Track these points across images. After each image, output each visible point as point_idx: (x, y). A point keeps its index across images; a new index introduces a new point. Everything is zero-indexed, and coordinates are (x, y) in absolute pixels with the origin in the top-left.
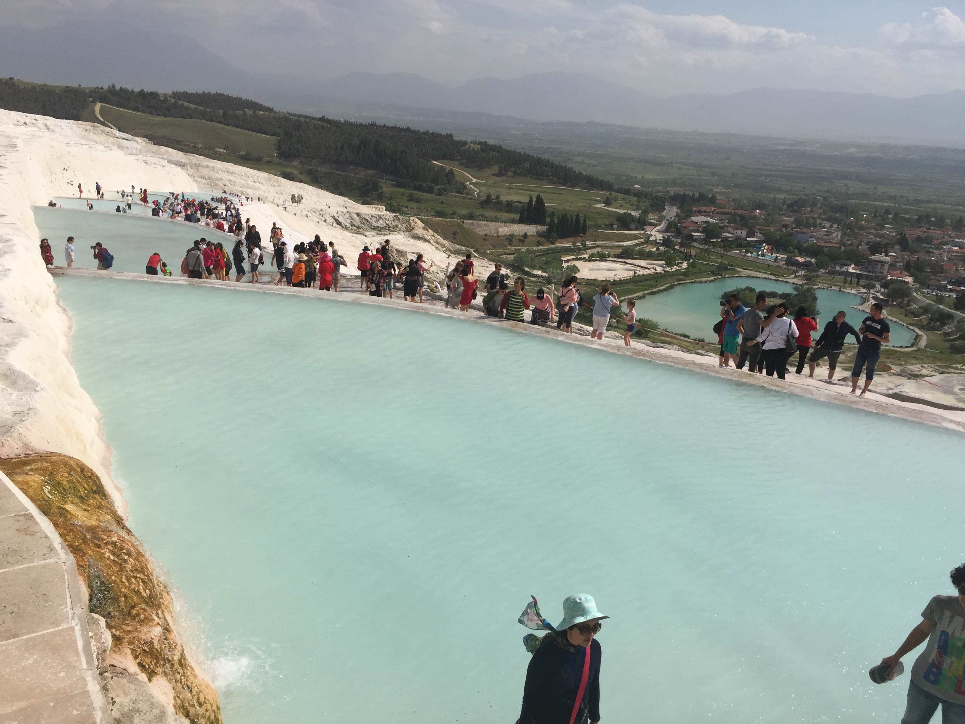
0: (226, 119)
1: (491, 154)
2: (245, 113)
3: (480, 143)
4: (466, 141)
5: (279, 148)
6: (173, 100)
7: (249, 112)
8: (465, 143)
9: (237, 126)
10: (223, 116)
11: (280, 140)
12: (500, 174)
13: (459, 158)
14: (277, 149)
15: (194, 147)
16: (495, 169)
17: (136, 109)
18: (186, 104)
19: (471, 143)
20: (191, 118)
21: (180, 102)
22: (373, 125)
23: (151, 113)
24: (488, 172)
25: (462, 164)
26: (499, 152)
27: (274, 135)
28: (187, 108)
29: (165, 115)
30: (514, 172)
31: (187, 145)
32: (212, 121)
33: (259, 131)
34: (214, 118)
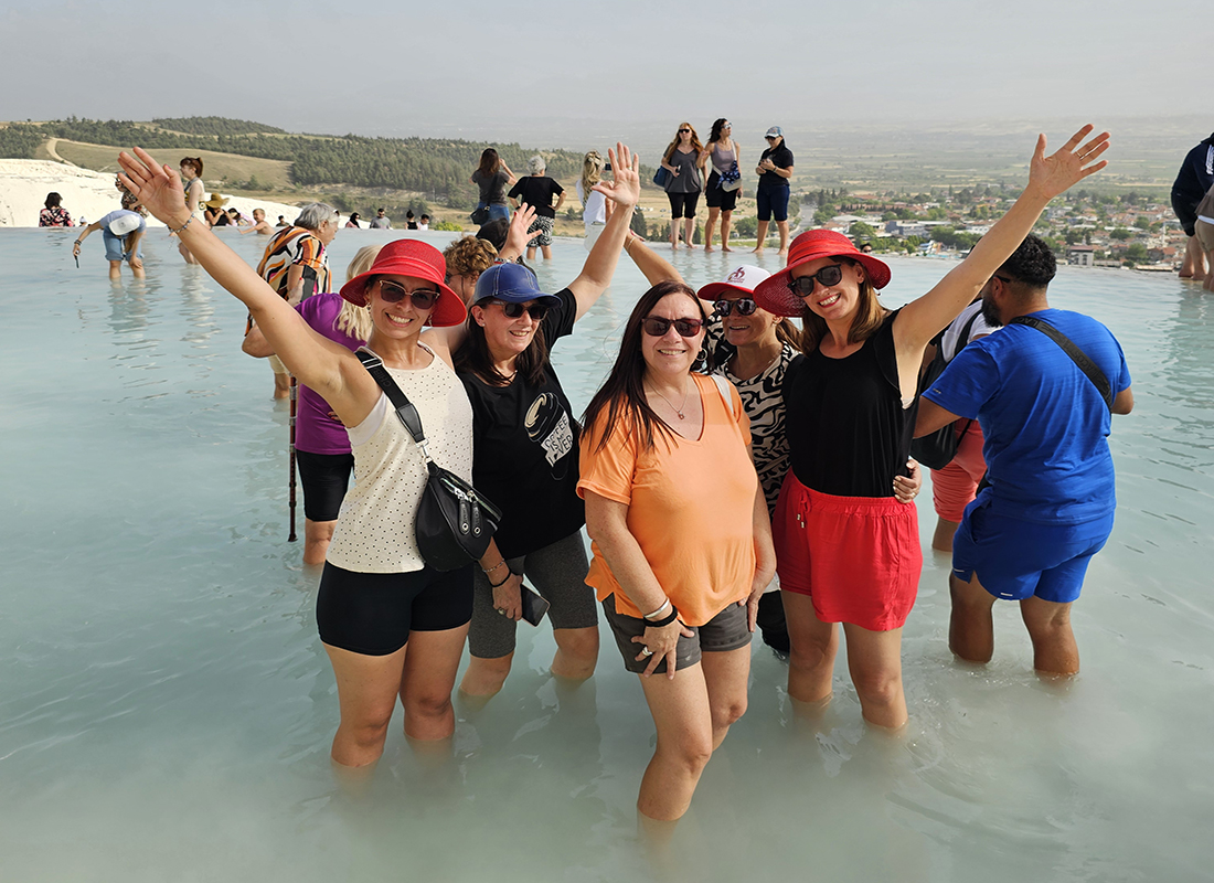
0: (225, 146)
2: (247, 137)
3: (556, 152)
5: (293, 174)
6: (152, 128)
7: (252, 135)
9: (238, 153)
11: (293, 165)
14: (290, 176)
17: (105, 142)
20: (177, 147)
21: (161, 131)
27: (288, 159)
28: (171, 136)
32: (205, 149)
33: (266, 156)
34: (208, 146)
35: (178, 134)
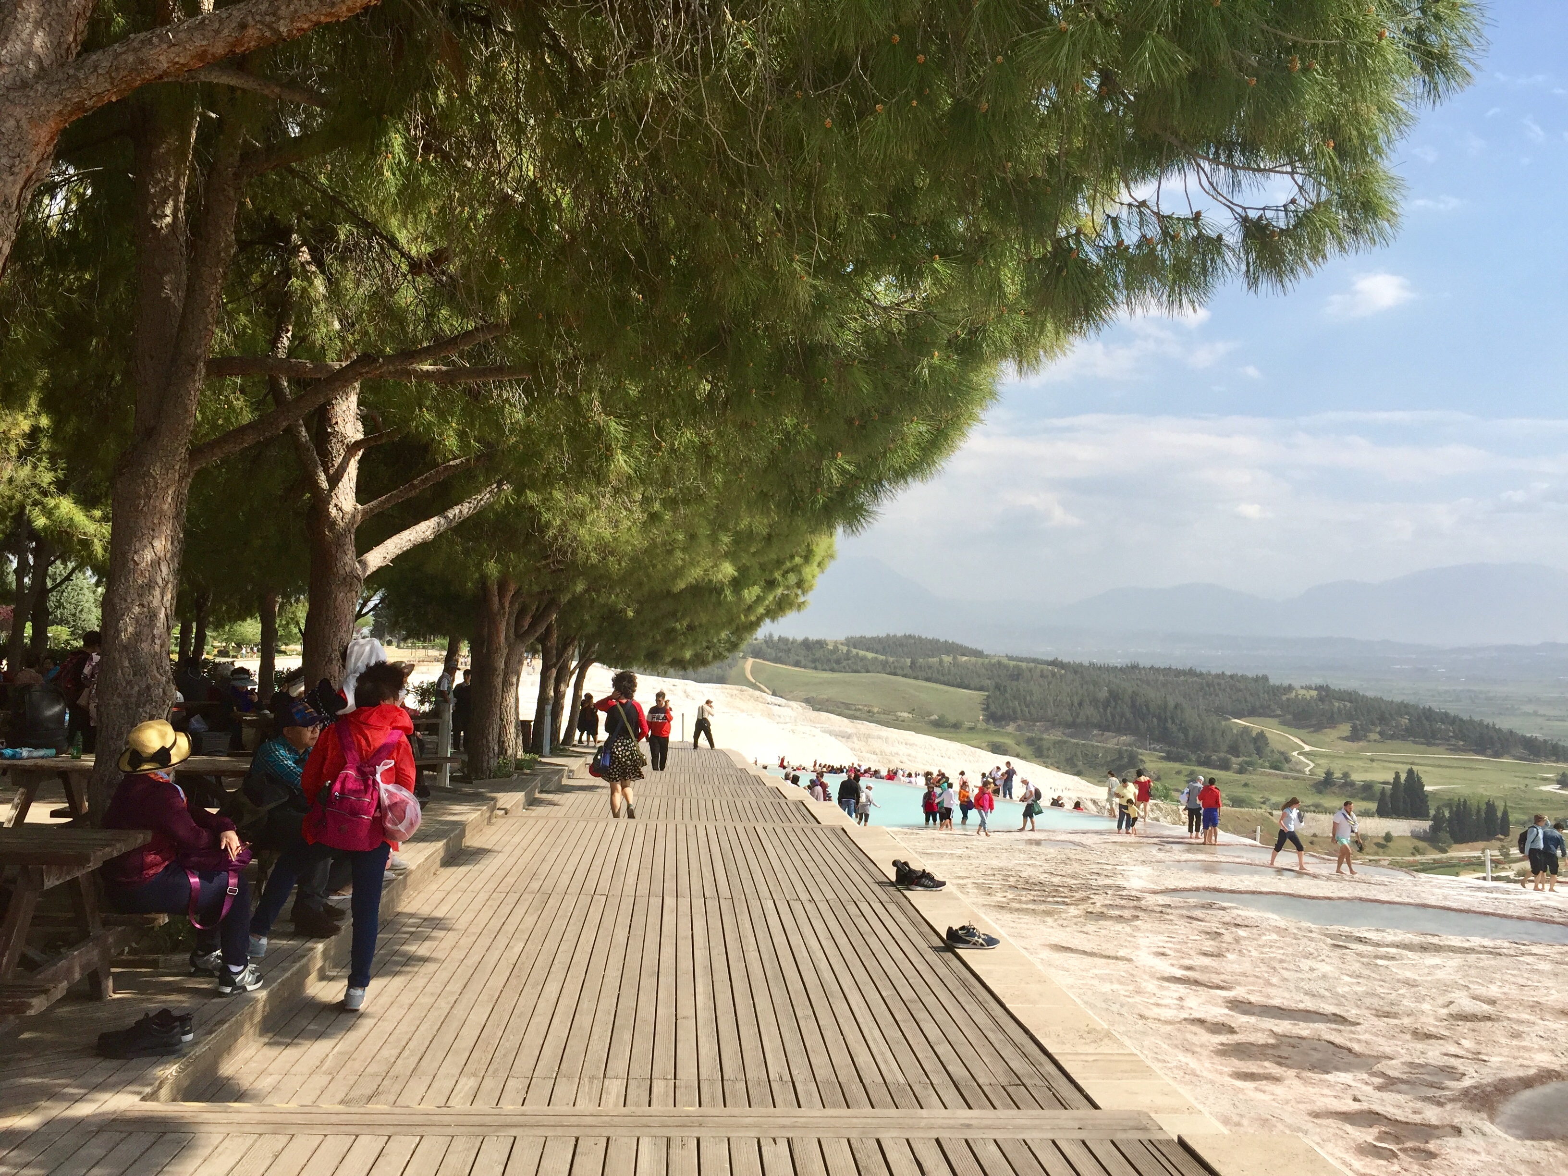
0: (915, 672)
1: (1336, 704)
2: (941, 661)
3: (1319, 688)
4: (1290, 685)
5: (987, 709)
6: (845, 649)
7: (947, 659)
8: (1290, 688)
9: (928, 679)
10: (911, 667)
11: (988, 697)
12: (1354, 736)
13: (1279, 712)
14: (984, 710)
15: (869, 712)
16: (1345, 729)
17: (797, 664)
18: (862, 653)
19: (1302, 688)
20: (868, 671)
21: (854, 651)
22: (1134, 667)
23: (815, 668)
24: (1332, 734)
25: (1284, 723)
26: (1350, 701)
27: (981, 689)
28: (863, 659)
29: (833, 670)
30: (1380, 733)
31: (859, 710)
32: (895, 674)
33: (959, 686)
34: (899, 671)
35: (870, 655)
